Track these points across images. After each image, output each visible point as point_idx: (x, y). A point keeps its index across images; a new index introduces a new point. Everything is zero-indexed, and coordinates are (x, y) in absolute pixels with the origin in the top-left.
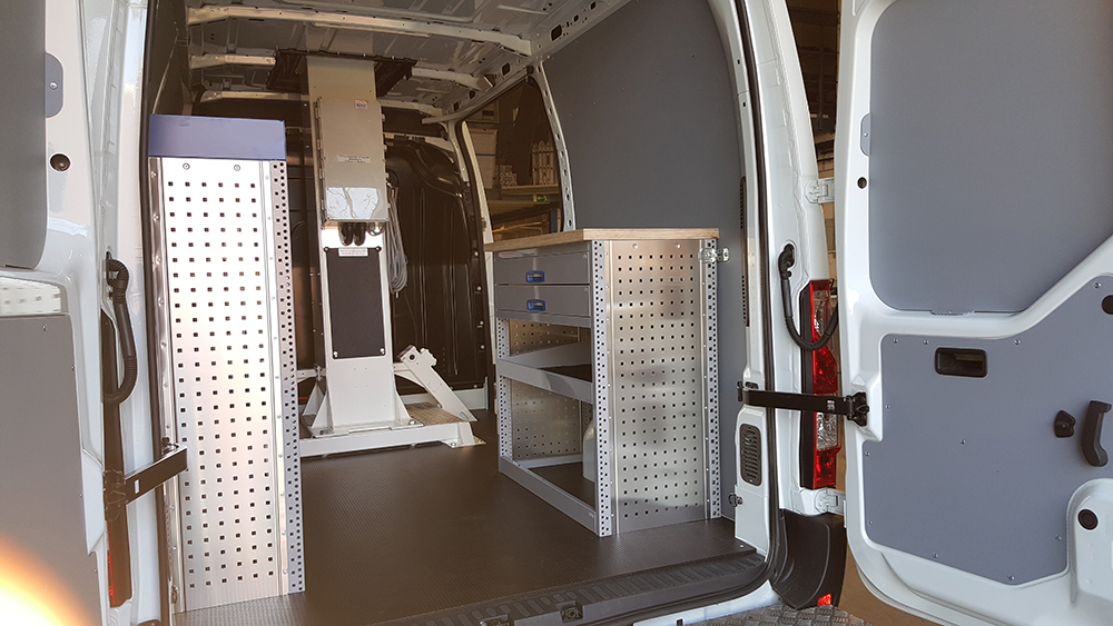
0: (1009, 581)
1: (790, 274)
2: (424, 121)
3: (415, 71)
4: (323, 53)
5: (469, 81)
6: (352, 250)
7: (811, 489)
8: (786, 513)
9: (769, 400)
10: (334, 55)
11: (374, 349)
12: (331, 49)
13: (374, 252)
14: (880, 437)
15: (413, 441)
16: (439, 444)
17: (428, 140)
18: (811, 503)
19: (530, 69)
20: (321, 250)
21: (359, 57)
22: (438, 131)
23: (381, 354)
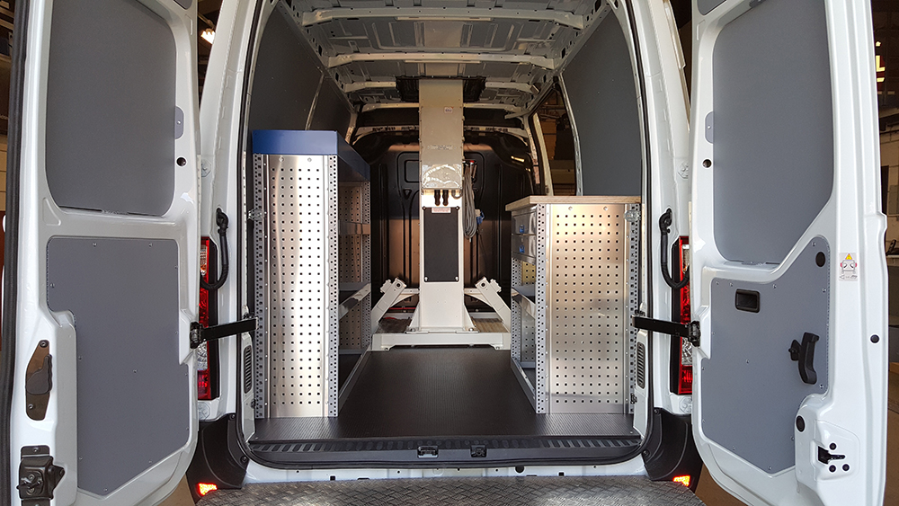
0: (769, 471)
1: (669, 231)
2: (506, 117)
3: (487, 85)
4: (424, 77)
5: (526, 88)
6: (442, 209)
7: (677, 394)
8: (662, 411)
9: (651, 325)
10: (430, 77)
11: (452, 277)
12: (427, 74)
13: (455, 210)
14: (709, 357)
15: (472, 343)
16: (488, 346)
17: (510, 130)
18: (677, 405)
19: (556, 79)
20: (421, 209)
21: (447, 78)
22: (517, 123)
23: (455, 281)
